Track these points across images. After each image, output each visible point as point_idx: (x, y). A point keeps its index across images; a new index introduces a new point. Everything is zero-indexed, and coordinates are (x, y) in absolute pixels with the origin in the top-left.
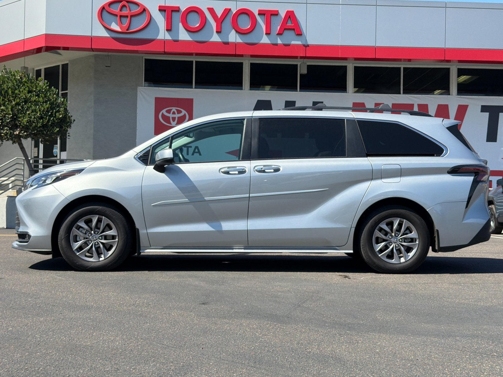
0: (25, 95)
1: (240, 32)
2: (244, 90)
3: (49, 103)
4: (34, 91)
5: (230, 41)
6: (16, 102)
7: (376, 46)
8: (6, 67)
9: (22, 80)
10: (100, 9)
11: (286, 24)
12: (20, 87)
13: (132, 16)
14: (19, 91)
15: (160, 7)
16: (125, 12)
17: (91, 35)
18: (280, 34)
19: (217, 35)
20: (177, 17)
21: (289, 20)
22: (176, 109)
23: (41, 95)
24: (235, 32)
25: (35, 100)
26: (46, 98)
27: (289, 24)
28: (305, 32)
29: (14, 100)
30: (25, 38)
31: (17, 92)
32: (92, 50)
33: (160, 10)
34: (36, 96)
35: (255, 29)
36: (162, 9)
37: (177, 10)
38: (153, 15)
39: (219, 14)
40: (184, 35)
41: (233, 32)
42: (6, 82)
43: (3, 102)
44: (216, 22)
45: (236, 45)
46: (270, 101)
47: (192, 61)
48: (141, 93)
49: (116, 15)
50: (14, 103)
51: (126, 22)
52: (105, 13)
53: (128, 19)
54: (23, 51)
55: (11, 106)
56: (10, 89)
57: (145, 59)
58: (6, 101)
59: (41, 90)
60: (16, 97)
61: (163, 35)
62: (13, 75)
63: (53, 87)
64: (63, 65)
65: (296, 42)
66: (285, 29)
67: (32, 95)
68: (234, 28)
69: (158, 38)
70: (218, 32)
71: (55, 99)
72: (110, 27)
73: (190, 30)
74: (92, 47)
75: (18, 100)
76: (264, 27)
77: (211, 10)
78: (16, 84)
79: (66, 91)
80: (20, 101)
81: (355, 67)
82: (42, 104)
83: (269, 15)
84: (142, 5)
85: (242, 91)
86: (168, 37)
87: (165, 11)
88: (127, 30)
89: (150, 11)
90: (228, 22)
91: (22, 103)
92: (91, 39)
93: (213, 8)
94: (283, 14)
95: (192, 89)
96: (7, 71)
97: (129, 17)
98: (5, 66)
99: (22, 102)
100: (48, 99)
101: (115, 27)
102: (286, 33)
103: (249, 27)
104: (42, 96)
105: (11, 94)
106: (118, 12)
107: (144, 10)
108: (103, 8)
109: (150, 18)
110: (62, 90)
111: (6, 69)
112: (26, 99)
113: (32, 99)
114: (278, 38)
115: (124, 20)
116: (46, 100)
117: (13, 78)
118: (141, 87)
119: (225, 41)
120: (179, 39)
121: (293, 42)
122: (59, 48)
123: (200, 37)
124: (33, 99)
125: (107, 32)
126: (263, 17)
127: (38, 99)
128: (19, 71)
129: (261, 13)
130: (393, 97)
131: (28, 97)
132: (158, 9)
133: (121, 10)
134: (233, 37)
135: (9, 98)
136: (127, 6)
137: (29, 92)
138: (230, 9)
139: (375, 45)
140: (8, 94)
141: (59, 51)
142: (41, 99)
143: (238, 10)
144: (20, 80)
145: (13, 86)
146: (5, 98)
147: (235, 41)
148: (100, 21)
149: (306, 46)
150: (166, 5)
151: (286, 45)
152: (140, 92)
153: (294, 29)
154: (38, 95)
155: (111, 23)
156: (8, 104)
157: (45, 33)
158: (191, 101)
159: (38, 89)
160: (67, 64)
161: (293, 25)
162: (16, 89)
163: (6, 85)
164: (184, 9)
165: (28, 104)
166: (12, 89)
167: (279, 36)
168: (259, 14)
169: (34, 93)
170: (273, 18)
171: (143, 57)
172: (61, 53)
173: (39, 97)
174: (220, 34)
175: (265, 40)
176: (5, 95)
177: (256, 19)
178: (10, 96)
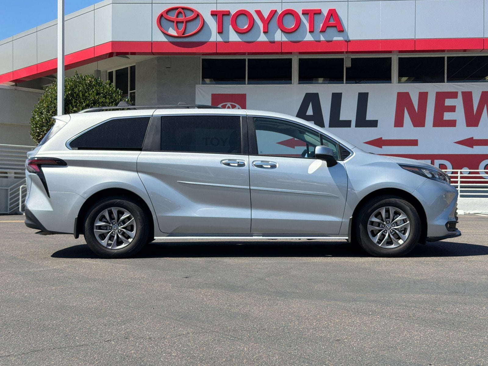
0: (93, 97)
1: (285, 31)
2: (293, 84)
3: (115, 104)
4: (102, 93)
5: (277, 40)
6: (86, 103)
7: (416, 38)
8: (78, 73)
9: (91, 84)
10: (158, 17)
11: (329, 22)
12: (89, 90)
13: (187, 22)
14: (89, 94)
15: (212, 11)
16: (181, 18)
17: (151, 41)
18: (323, 31)
19: (264, 35)
20: (227, 20)
21: (332, 17)
22: (231, 105)
23: (107, 96)
24: (281, 31)
25: (102, 102)
26: (112, 99)
27: (332, 21)
28: (347, 30)
29: (84, 102)
30: (95, 45)
31: (86, 94)
32: (153, 54)
33: (212, 15)
34: (103, 97)
35: (299, 27)
36: (214, 14)
37: (227, 13)
38: (206, 20)
39: (266, 15)
40: (234, 37)
41: (279, 31)
42: (77, 86)
43: (75, 104)
44: (263, 23)
45: (281, 43)
46: (318, 94)
47: (245, 59)
48: (199, 91)
49: (173, 22)
50: (84, 104)
51: (182, 27)
52: (163, 20)
53: (184, 24)
54: (94, 57)
55: (82, 107)
56: (81, 93)
57: (203, 59)
58: (78, 103)
59: (108, 92)
60: (86, 99)
61: (215, 37)
62: (83, 80)
63: (118, 89)
64: (131, 67)
65: (338, 38)
66: (328, 27)
67: (100, 97)
68: (280, 28)
69: (210, 40)
70: (265, 32)
71: (119, 100)
72: (168, 32)
73: (239, 32)
74: (153, 52)
75: (88, 102)
76: (307, 25)
77: (259, 13)
78: (86, 87)
79: (134, 91)
80: (89, 103)
81: (399, 58)
82: (108, 104)
83: (312, 14)
84: (196, 11)
85: (291, 85)
86: (220, 39)
87: (216, 15)
88: (183, 34)
89: (203, 17)
90: (274, 23)
91: (91, 105)
92: (152, 44)
93: (260, 11)
94: (325, 13)
95: (245, 85)
96: (79, 76)
97: (185, 22)
98: (76, 72)
99: (92, 103)
100: (114, 100)
101: (172, 32)
102: (329, 30)
103: (293, 26)
104: (108, 98)
105: (81, 97)
106: (174, 18)
107: (198, 15)
108: (161, 16)
109: (204, 22)
110: (131, 90)
111: (78, 74)
112: (95, 101)
113: (99, 100)
114: (321, 36)
115: (179, 25)
116: (112, 101)
117: (84, 82)
118: (198, 85)
119: (272, 40)
120: (230, 41)
121: (335, 39)
122: (127, 53)
123: (248, 38)
124: (101, 100)
125: (165, 37)
126: (307, 16)
127: (105, 100)
128: (89, 75)
129: (305, 13)
130: (436, 85)
131: (96, 99)
132: (210, 13)
133: (177, 17)
134: (279, 36)
135: (80, 100)
136: (183, 13)
137: (98, 94)
138: (276, 11)
139: (414, 38)
140: (79, 96)
141: (127, 56)
142: (107, 100)
143: (283, 11)
144: (90, 83)
145: (83, 89)
146: (77, 101)
147: (281, 40)
148: (159, 28)
149: (348, 42)
150: (218, 10)
151: (328, 41)
152: (198, 89)
153: (336, 26)
154: (105, 97)
155: (169, 28)
156: (79, 105)
157: (111, 41)
158: (244, 96)
159: (105, 91)
160: (135, 66)
161: (335, 22)
162: (86, 92)
163: (78, 89)
164: (235, 12)
165: (97, 105)
166: (82, 92)
167: (322, 33)
168: (303, 14)
169: (102, 95)
170: (316, 17)
171: (200, 57)
172: (129, 57)
173: (106, 98)
174: (266, 34)
175: (309, 37)
176: (77, 98)
177: (300, 18)
178: (81, 98)
